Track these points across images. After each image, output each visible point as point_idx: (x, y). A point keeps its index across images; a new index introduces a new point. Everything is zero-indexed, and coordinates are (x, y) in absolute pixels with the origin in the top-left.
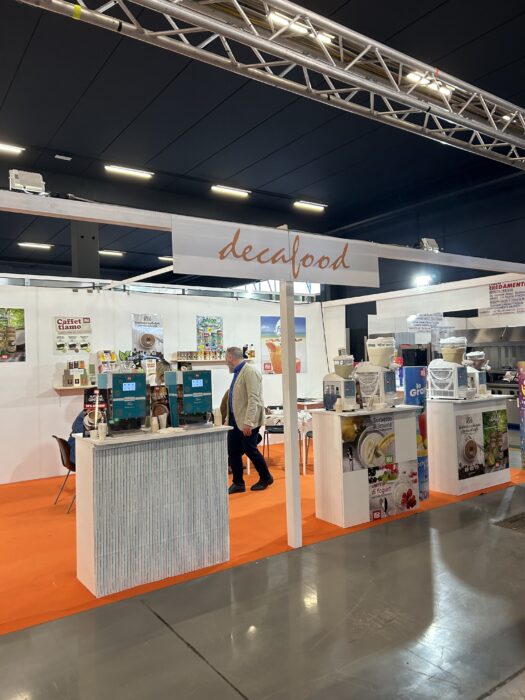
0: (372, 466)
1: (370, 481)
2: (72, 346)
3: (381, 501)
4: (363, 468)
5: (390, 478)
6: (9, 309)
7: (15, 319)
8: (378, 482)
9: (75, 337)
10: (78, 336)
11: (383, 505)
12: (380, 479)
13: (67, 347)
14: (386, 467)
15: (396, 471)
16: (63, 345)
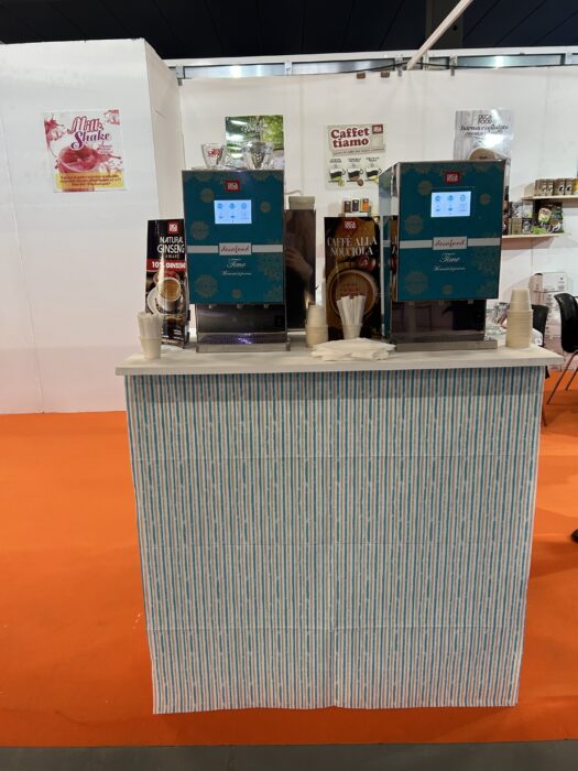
2: (354, 175)
6: (261, 117)
7: (270, 133)
9: (357, 160)
10: (363, 157)
13: (345, 178)
16: (338, 174)
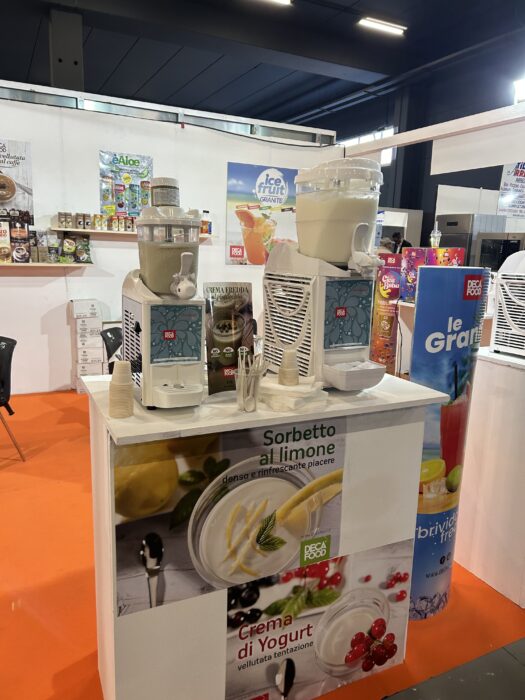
0: (242, 580)
1: (233, 624)
3: (272, 671)
4: (207, 588)
5: (310, 601)
8: (264, 619)
11: (280, 679)
12: (274, 609)
14: (301, 574)
15: (338, 580)
